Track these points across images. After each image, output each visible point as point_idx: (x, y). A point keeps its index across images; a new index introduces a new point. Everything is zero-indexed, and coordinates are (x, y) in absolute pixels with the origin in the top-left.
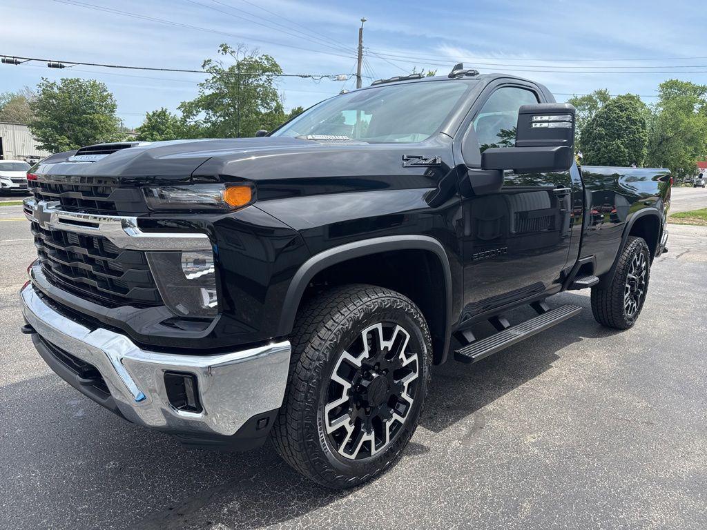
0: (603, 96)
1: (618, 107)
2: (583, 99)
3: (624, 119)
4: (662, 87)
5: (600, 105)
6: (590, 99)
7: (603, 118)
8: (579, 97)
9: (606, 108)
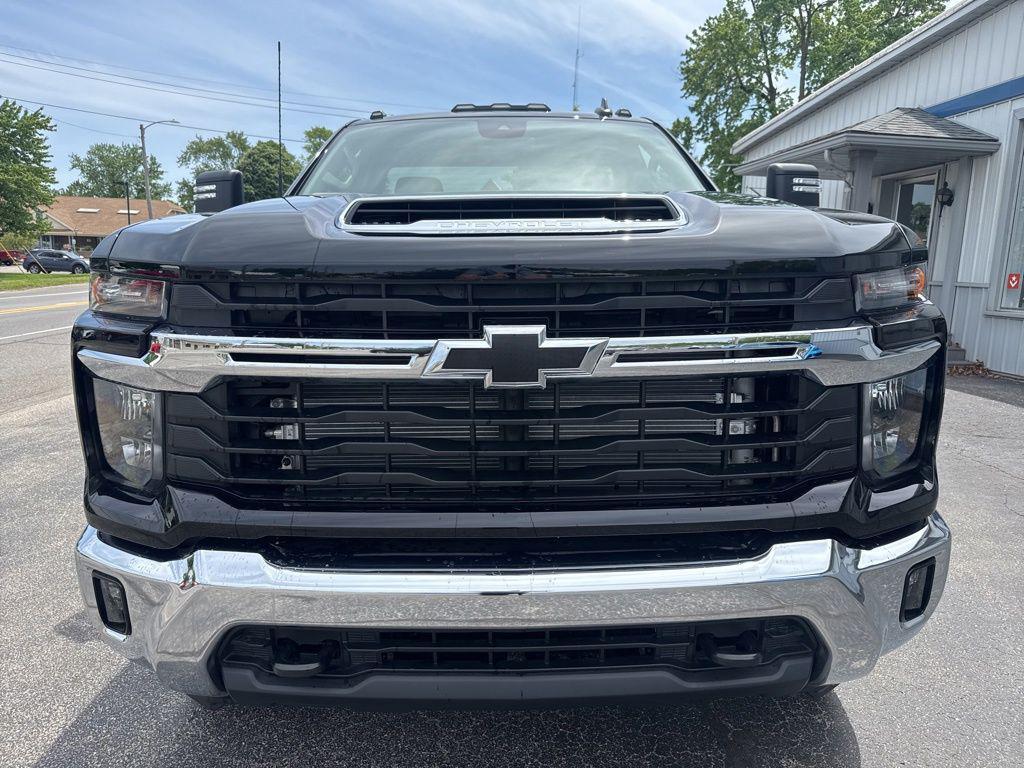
0: (238, 140)
1: (265, 157)
2: (211, 142)
3: (277, 175)
4: (308, 134)
5: (235, 152)
6: (219, 143)
7: (248, 171)
8: (205, 139)
9: (249, 157)
